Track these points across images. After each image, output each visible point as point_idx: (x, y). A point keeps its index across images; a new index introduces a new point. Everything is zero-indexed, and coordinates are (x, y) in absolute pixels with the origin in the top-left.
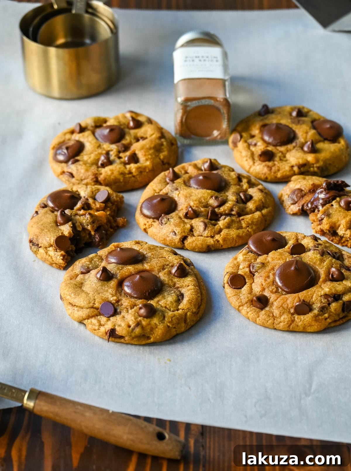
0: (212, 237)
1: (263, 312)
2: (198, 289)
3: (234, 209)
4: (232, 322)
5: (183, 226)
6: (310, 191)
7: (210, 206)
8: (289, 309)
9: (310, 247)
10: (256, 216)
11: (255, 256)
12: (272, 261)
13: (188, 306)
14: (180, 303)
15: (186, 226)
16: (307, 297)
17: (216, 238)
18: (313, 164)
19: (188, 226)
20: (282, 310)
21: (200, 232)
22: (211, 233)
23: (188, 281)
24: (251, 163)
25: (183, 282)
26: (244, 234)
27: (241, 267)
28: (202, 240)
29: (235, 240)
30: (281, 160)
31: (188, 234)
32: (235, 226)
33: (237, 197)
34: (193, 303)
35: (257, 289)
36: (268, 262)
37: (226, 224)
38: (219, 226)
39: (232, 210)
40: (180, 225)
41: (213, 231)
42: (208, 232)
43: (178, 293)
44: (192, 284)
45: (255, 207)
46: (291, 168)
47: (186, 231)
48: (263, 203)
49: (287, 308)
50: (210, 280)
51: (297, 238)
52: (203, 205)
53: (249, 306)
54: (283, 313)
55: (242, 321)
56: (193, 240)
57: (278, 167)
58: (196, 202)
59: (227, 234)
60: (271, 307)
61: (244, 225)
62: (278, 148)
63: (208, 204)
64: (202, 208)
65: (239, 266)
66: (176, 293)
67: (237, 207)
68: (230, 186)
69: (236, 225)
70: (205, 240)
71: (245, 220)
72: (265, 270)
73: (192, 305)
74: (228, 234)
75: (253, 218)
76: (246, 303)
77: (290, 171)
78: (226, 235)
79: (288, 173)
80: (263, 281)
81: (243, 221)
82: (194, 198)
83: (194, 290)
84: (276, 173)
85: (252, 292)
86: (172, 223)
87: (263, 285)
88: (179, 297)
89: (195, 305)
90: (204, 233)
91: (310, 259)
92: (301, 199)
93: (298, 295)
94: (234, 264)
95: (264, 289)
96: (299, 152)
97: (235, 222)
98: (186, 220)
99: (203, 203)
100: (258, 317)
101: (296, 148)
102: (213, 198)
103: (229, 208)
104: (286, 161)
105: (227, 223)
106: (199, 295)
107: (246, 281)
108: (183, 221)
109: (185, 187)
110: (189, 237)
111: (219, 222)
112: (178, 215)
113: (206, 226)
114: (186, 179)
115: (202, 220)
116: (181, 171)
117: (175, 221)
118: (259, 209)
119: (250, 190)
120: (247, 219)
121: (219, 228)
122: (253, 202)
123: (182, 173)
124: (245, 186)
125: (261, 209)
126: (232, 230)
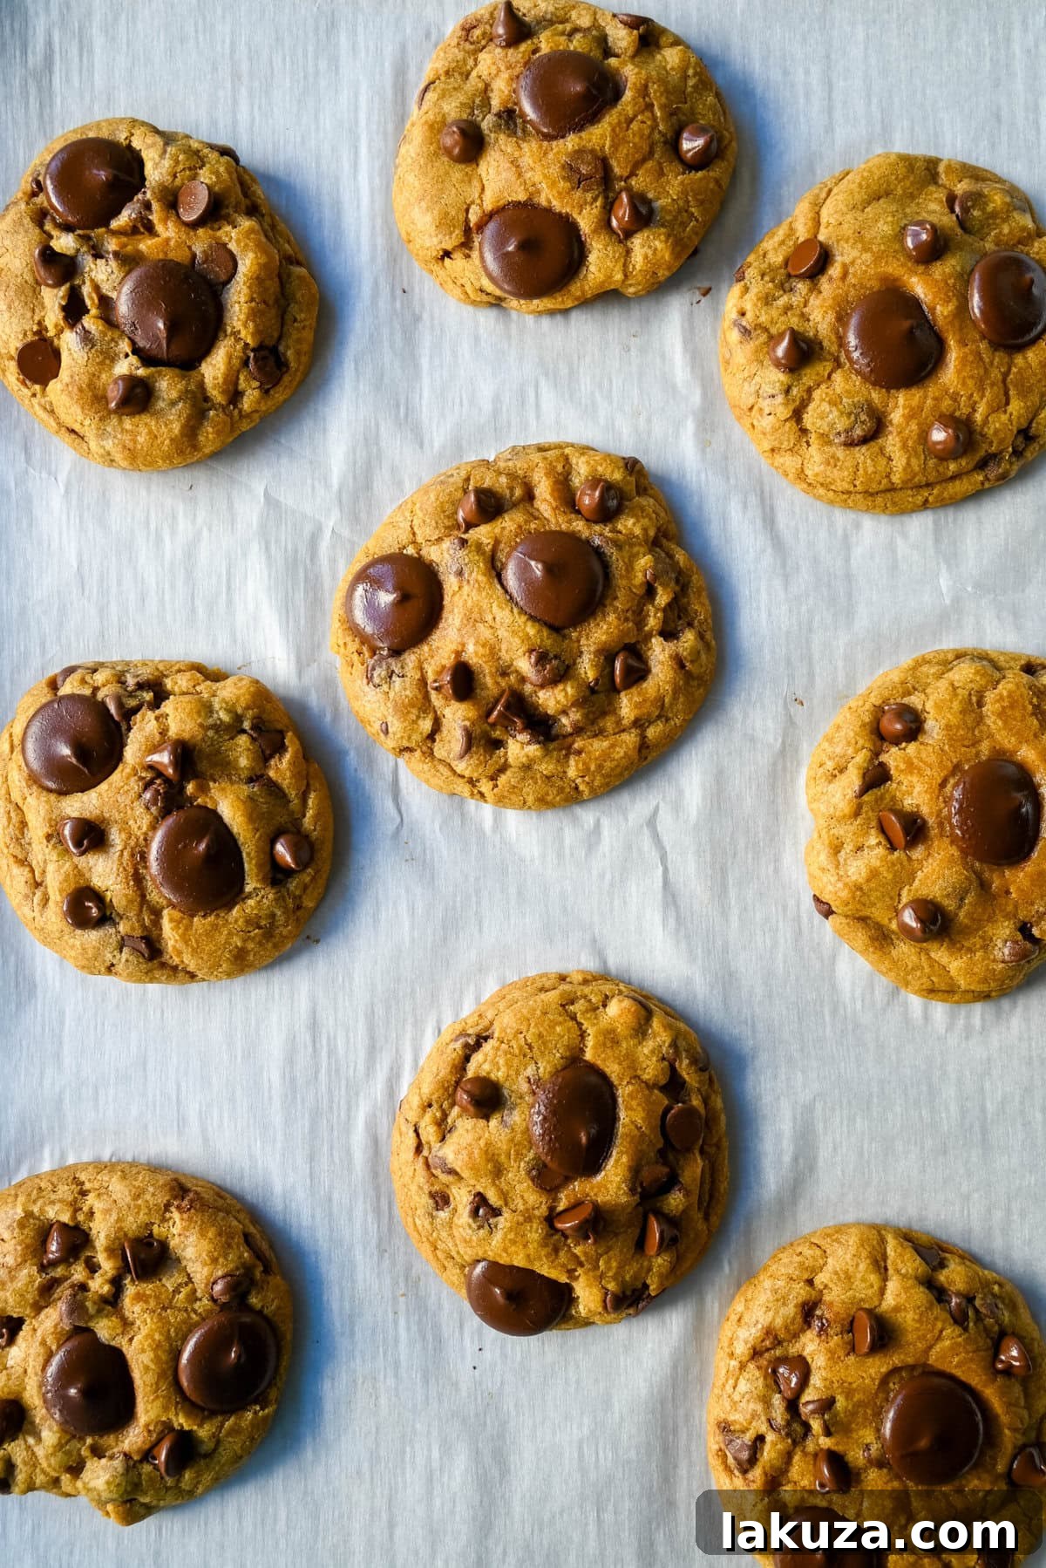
0: (473, 782)
3: (571, 715)
5: (414, 718)
7: (517, 673)
10: (618, 751)
15: (420, 722)
17: (481, 786)
19: (426, 725)
21: (449, 753)
22: (473, 771)
26: (558, 797)
28: (444, 778)
31: (419, 746)
32: (546, 769)
33: (603, 670)
37: (524, 759)
38: (505, 754)
39: (565, 712)
40: (408, 712)
41: (481, 769)
42: (467, 767)
45: (632, 717)
47: (416, 736)
48: (662, 704)
52: (496, 663)
56: (424, 769)
58: (481, 649)
59: (514, 787)
61: (572, 772)
63: (510, 666)
64: (491, 674)
67: (580, 710)
68: (604, 613)
69: (551, 767)
70: (452, 782)
71: (584, 754)
74: (516, 791)
75: (607, 754)
81: (577, 756)
82: (485, 633)
86: (391, 695)
90: (457, 762)
97: (552, 757)
98: (433, 697)
99: (499, 659)
102: (533, 656)
103: (558, 706)
105: (528, 756)
108: (427, 697)
109: (480, 578)
110: (418, 754)
111: (510, 741)
112: (421, 669)
113: (468, 748)
114: (506, 532)
115: (467, 723)
116: (512, 489)
117: (405, 689)
118: (639, 724)
119: (657, 642)
120: (589, 752)
121: (503, 760)
122: (637, 699)
123: (512, 495)
124: (653, 622)
125: (647, 725)
126: (532, 778)
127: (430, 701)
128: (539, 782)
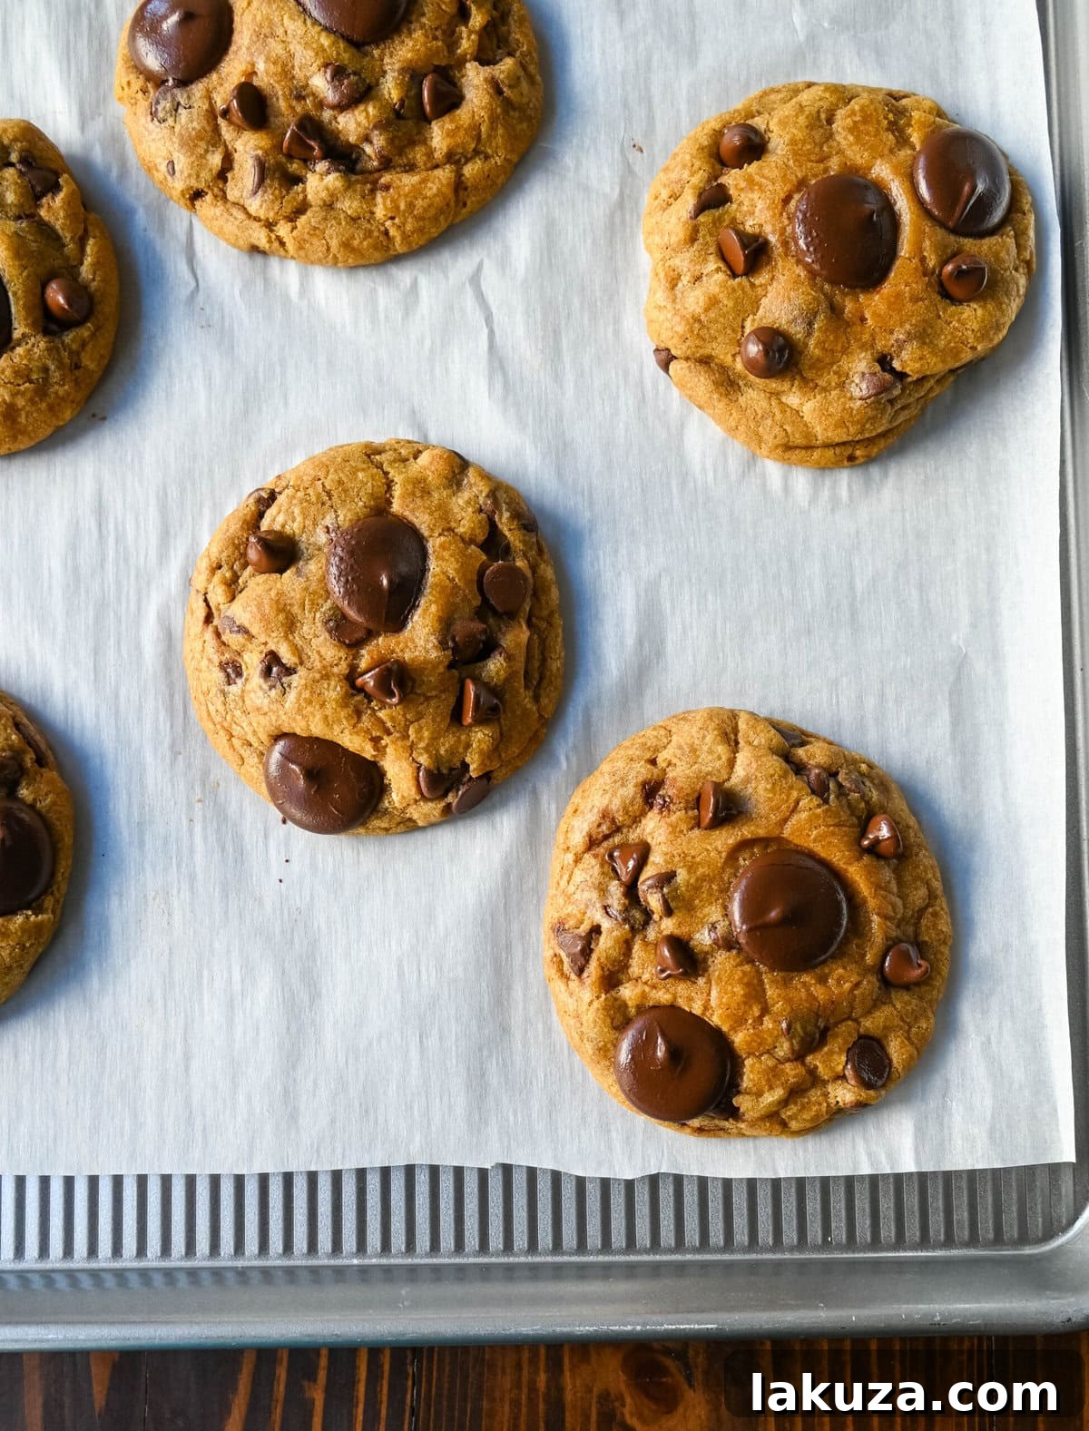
0: (269, 224)
3: (375, 140)
5: (203, 152)
7: (314, 96)
10: (431, 189)
15: (209, 156)
17: (279, 231)
19: (216, 160)
21: (243, 192)
22: (268, 210)
26: (366, 243)
28: (238, 223)
29: (334, 255)
31: (209, 187)
32: (350, 207)
33: (409, 91)
37: (326, 194)
38: (304, 190)
39: (367, 139)
40: (196, 146)
41: (278, 208)
42: (262, 206)
45: (445, 150)
47: (206, 174)
48: (479, 137)
52: (290, 84)
56: (216, 214)
58: (273, 68)
59: (315, 229)
61: (380, 211)
63: (306, 86)
67: (383, 137)
68: (411, 32)
69: (355, 204)
70: (248, 227)
71: (392, 191)
75: (418, 192)
81: (385, 193)
82: (276, 48)
86: (177, 128)
90: (251, 200)
98: (224, 128)
99: (293, 78)
102: (329, 70)
103: (360, 128)
105: (328, 190)
108: (216, 129)
110: (209, 198)
111: (309, 175)
112: (210, 99)
113: (261, 181)
115: (260, 152)
117: (192, 121)
118: (454, 158)
119: (472, 67)
120: (398, 187)
121: (301, 197)
122: (449, 126)
124: (467, 45)
125: (463, 160)
126: (335, 218)
127: (220, 135)
128: (344, 223)
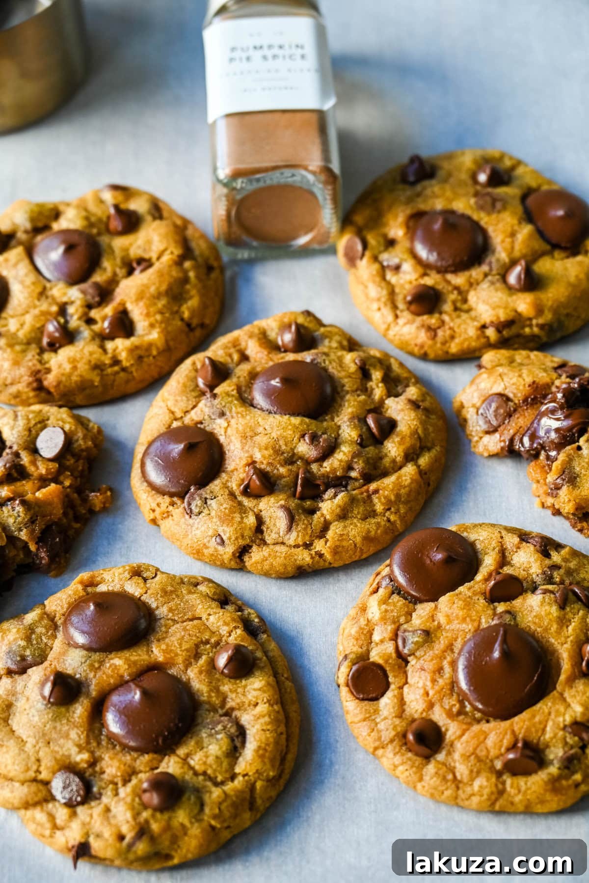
0: (307, 546)
1: (431, 768)
2: (278, 712)
3: (356, 466)
4: (361, 789)
5: (239, 520)
6: (525, 400)
7: (301, 458)
8: (492, 761)
9: (534, 576)
10: (406, 480)
11: (408, 607)
12: (448, 624)
13: (258, 765)
14: (237, 758)
15: (245, 520)
16: (533, 730)
17: (315, 548)
18: (530, 319)
19: (251, 520)
20: (475, 764)
21: (279, 533)
22: (303, 536)
23: (255, 690)
24: (390, 318)
25: (244, 695)
26: (379, 531)
27: (376, 637)
28: (284, 555)
29: (361, 548)
30: (456, 309)
31: (252, 541)
32: (358, 513)
33: (361, 429)
34: (267, 754)
35: (415, 704)
36: (439, 626)
37: (338, 510)
38: (323, 515)
39: (350, 468)
40: (233, 518)
41: (310, 532)
42: (298, 536)
43: (233, 730)
44: (265, 700)
45: (402, 454)
46: (479, 332)
47: (247, 533)
48: (419, 438)
49: (487, 757)
50: (306, 662)
51: (502, 546)
52: (282, 457)
53: (397, 750)
54: (478, 773)
55: (382, 784)
56: (264, 556)
57: (450, 328)
58: (266, 453)
59: (341, 535)
60: (449, 753)
61: (379, 508)
62: (449, 277)
63: (294, 454)
64: (282, 466)
65: (371, 634)
66: (229, 731)
67: (360, 462)
68: (342, 398)
69: (361, 509)
70: (291, 555)
71: (381, 492)
72: (431, 652)
73: (266, 760)
74: (344, 537)
75: (398, 485)
76: (392, 741)
77: (478, 338)
78: (338, 540)
79: (474, 344)
80: (429, 684)
81: (377, 495)
82: (262, 440)
83: (270, 716)
84: (448, 345)
85: (404, 711)
86: (213, 513)
87: (427, 694)
88: (236, 740)
89: (272, 760)
90: (288, 536)
91: (535, 616)
92: (506, 422)
93: (512, 724)
94: (361, 628)
95: (431, 706)
96: (497, 290)
97: (358, 500)
98: (246, 502)
99: (283, 453)
100: (421, 779)
101: (490, 278)
102: (307, 438)
103: (342, 464)
104: (468, 311)
105: (340, 507)
106: (282, 728)
107: (390, 680)
108: (240, 504)
109: (240, 409)
110: (255, 548)
111: (321, 505)
112: (227, 487)
113: (292, 520)
114: (242, 379)
115: (282, 503)
116: (230, 356)
117: (221, 505)
118: (410, 456)
119: (390, 402)
120: (384, 488)
121: (322, 519)
122: (397, 439)
123: (232, 360)
124: (379, 391)
125: (415, 457)
126: (351, 524)
127: (244, 506)
128: (359, 525)
